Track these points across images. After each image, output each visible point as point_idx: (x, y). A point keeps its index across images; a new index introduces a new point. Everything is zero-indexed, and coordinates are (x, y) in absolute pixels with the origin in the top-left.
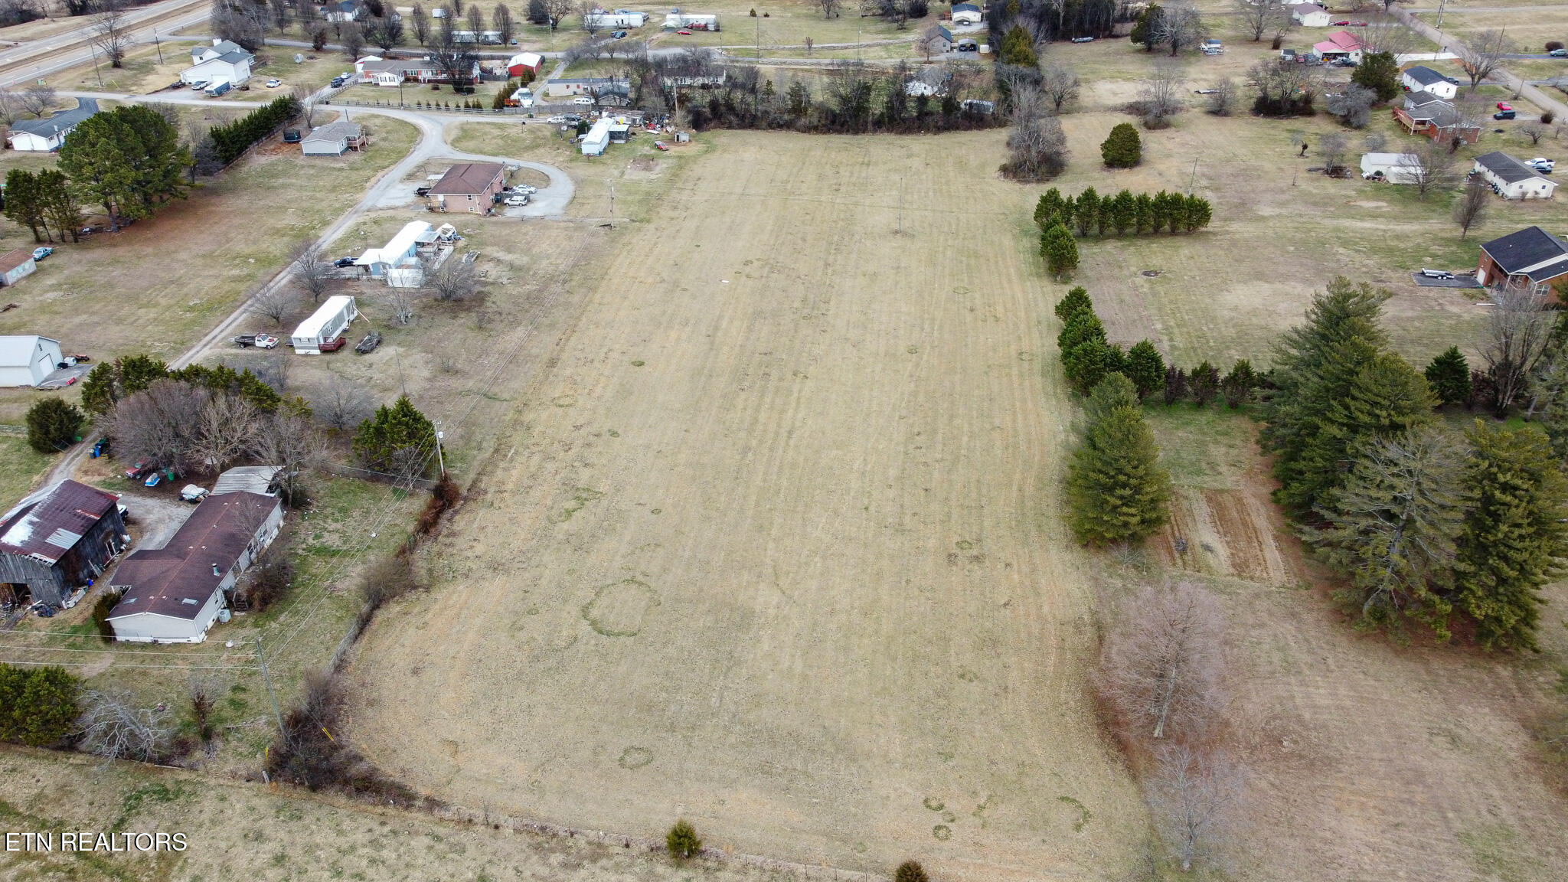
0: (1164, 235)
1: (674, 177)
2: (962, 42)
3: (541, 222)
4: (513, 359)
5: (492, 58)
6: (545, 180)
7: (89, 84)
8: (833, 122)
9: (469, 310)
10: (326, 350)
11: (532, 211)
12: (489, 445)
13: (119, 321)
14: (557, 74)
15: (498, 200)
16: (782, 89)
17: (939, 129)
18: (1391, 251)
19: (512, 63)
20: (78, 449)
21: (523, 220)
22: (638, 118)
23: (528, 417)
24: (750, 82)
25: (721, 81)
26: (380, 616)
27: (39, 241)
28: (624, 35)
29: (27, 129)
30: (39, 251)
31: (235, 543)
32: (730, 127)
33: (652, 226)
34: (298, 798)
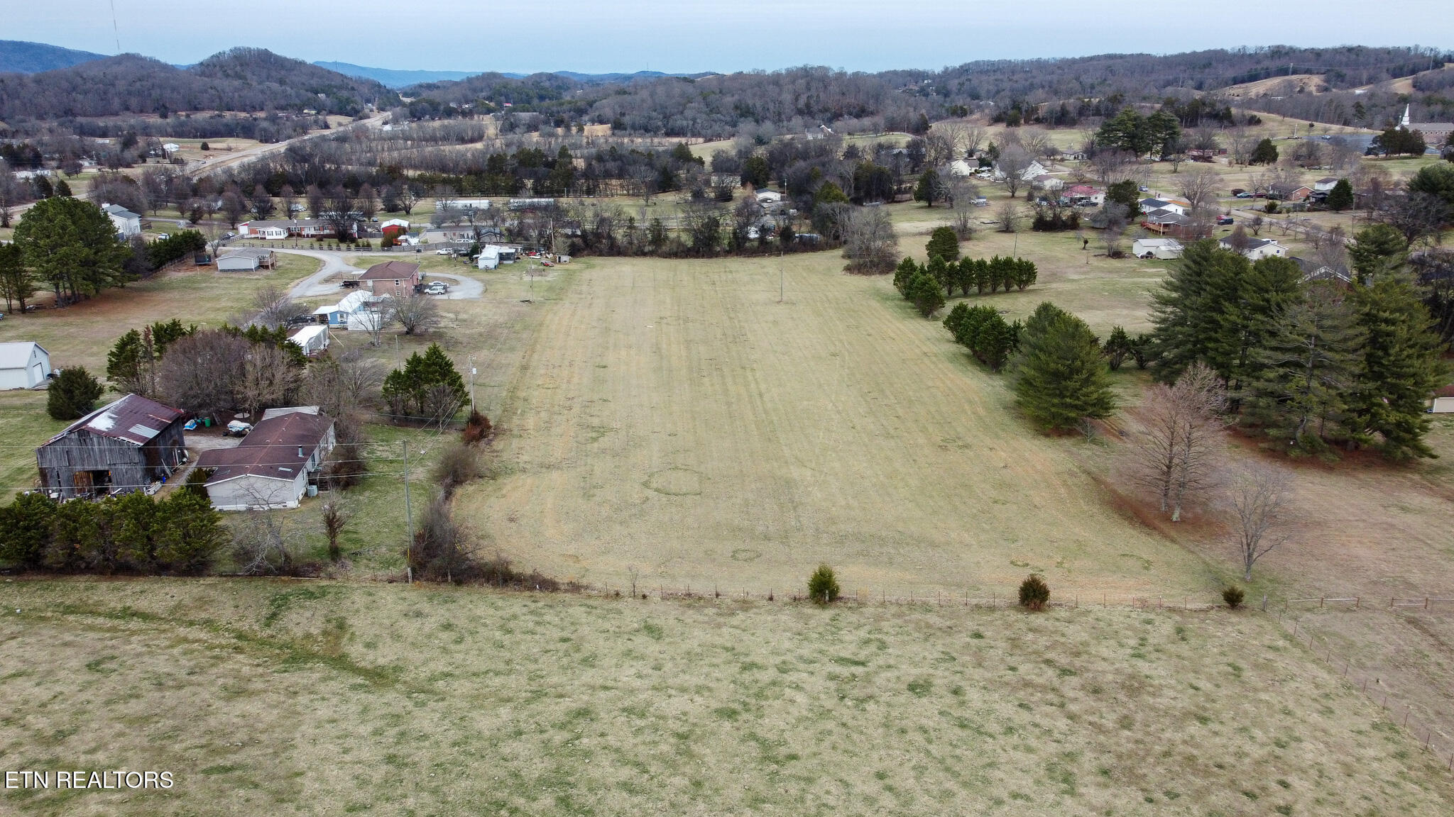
0: (1001, 292)
1: (567, 280)
4: (490, 366)
8: (689, 252)
11: (454, 296)
15: (419, 290)
19: (384, 226)
22: (519, 248)
23: (521, 395)
26: (459, 491)
28: (475, 213)
31: (307, 444)
32: (601, 256)
33: (566, 302)
34: (446, 590)
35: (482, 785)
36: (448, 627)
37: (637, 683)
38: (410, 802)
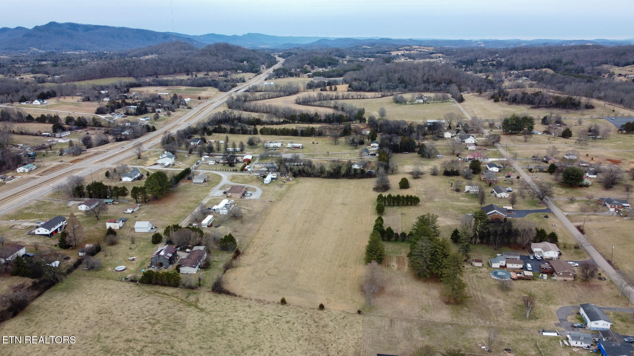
0: (409, 205)
1: (288, 190)
2: (371, 153)
3: (254, 200)
4: (250, 230)
5: (238, 156)
6: (255, 190)
7: (133, 163)
8: (331, 176)
9: (239, 219)
10: (208, 226)
11: (253, 197)
12: (245, 246)
13: (161, 220)
14: (257, 161)
15: (243, 195)
16: (317, 167)
17: (360, 178)
18: (463, 210)
19: (245, 158)
20: (161, 243)
21: (250, 200)
22: (279, 174)
23: (253, 241)
24: (310, 164)
25: (302, 164)
26: (227, 271)
27: (137, 203)
28: (275, 149)
29: (125, 176)
30: (139, 204)
31: (200, 257)
32: (303, 177)
33: (281, 201)
34: (217, 294)
35: (212, 329)
36: (215, 302)
37: (242, 316)
38: (201, 330)
